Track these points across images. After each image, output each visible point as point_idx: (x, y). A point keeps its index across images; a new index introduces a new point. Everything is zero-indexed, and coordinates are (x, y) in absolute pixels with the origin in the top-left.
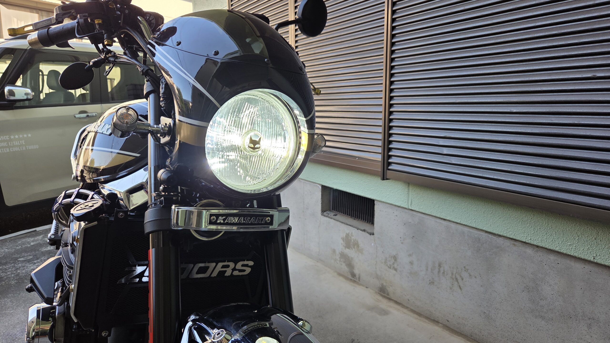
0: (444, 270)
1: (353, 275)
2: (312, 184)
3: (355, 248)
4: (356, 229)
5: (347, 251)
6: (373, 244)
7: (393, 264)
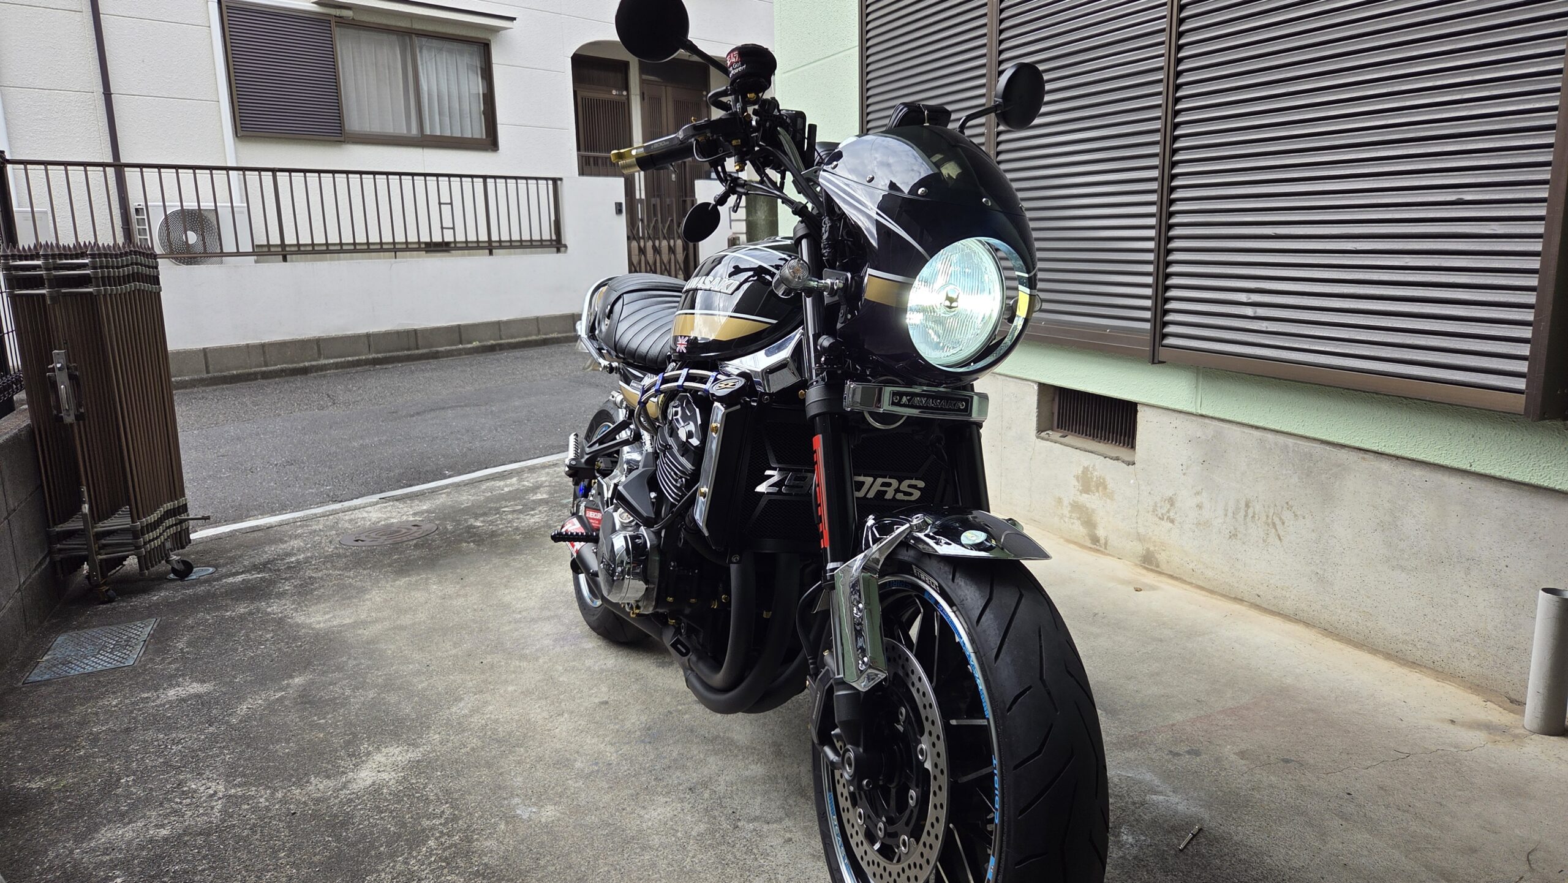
0: (1254, 513)
1: (1095, 540)
2: (1020, 381)
3: (1098, 492)
4: (1102, 458)
5: (1084, 499)
6: (1132, 481)
7: (1168, 512)
